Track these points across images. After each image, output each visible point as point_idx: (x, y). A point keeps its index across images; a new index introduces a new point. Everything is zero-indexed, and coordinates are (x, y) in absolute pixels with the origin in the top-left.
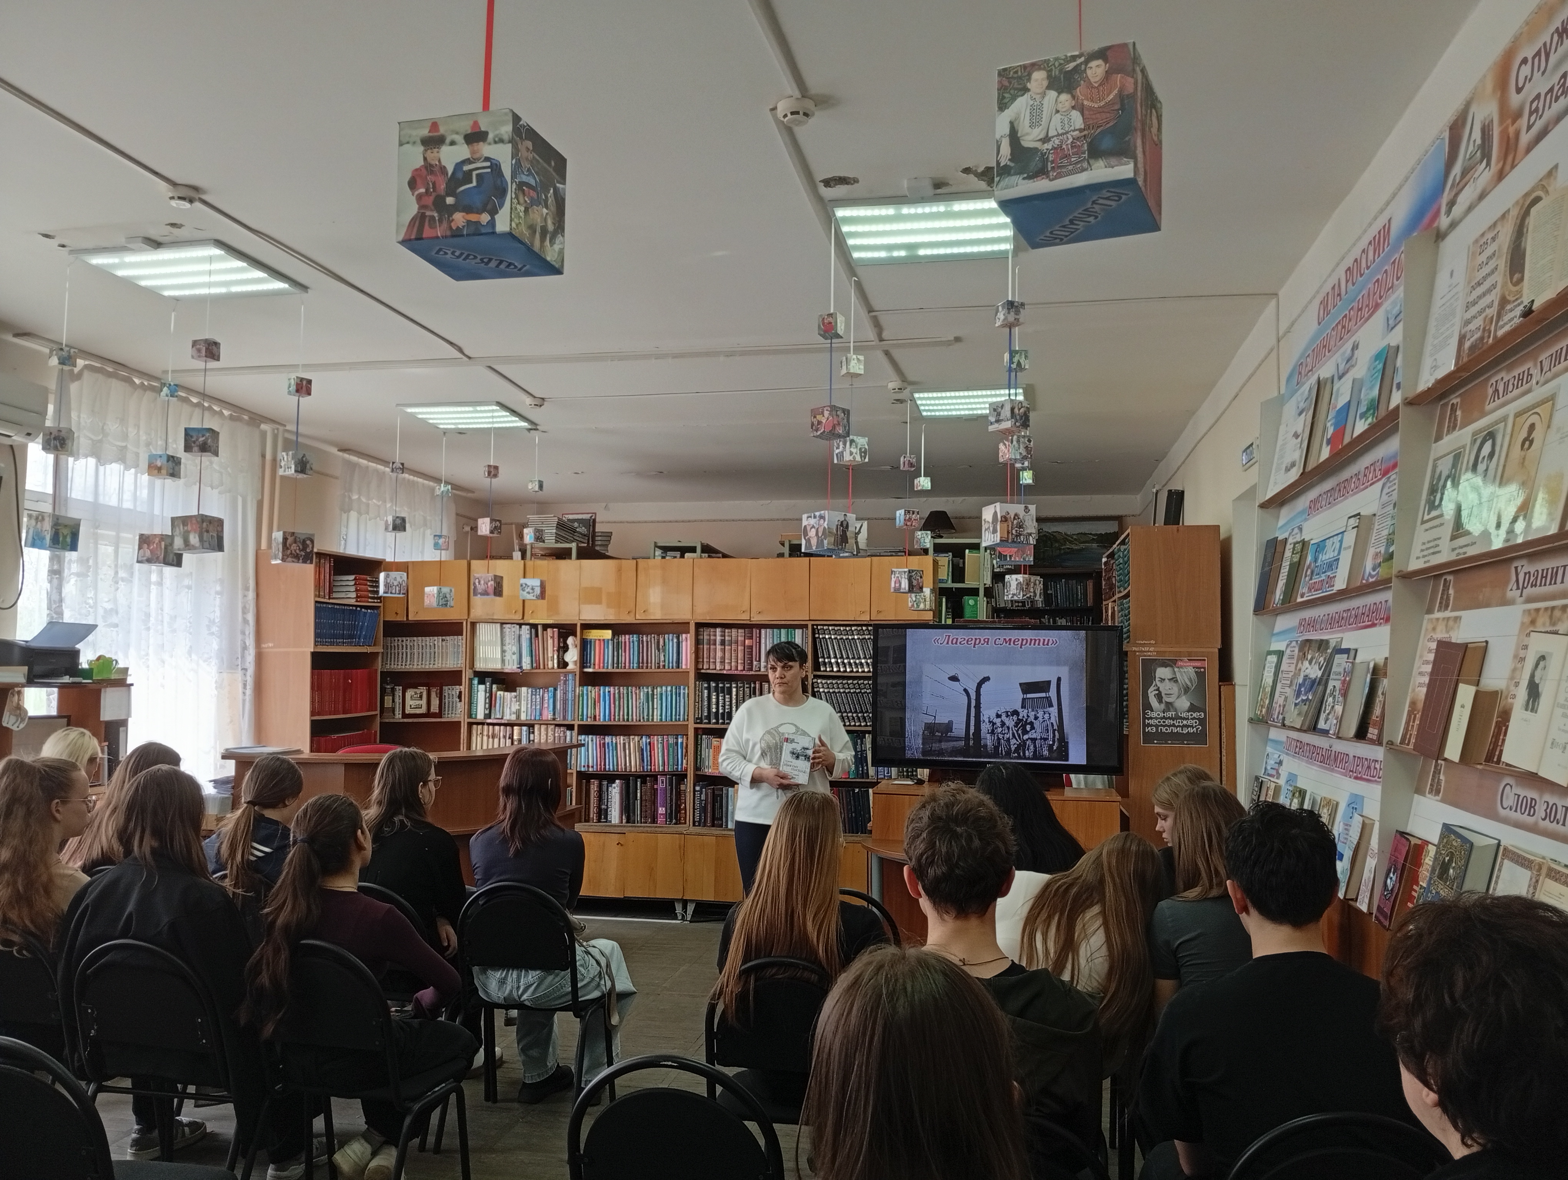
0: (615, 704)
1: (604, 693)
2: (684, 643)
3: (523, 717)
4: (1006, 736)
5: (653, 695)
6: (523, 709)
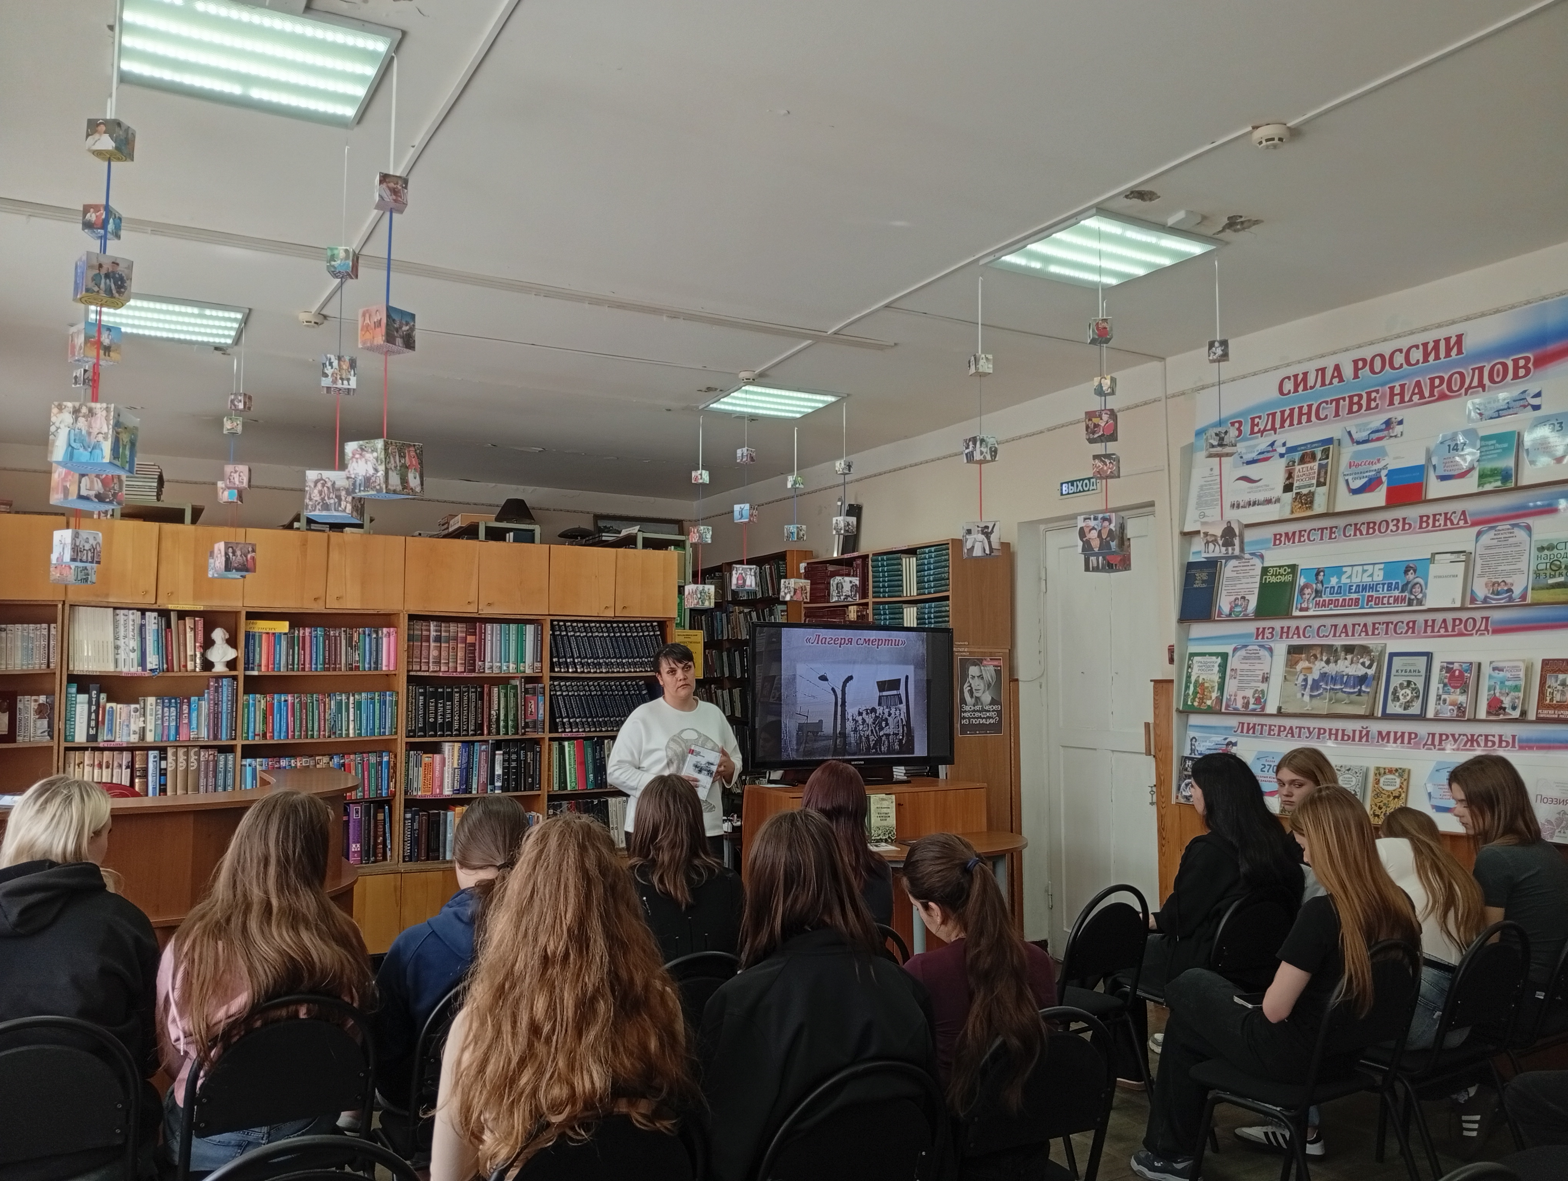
0: (293, 715)
1: (279, 702)
2: (385, 640)
3: (150, 738)
4: (867, 733)
5: (348, 704)
6: (150, 726)
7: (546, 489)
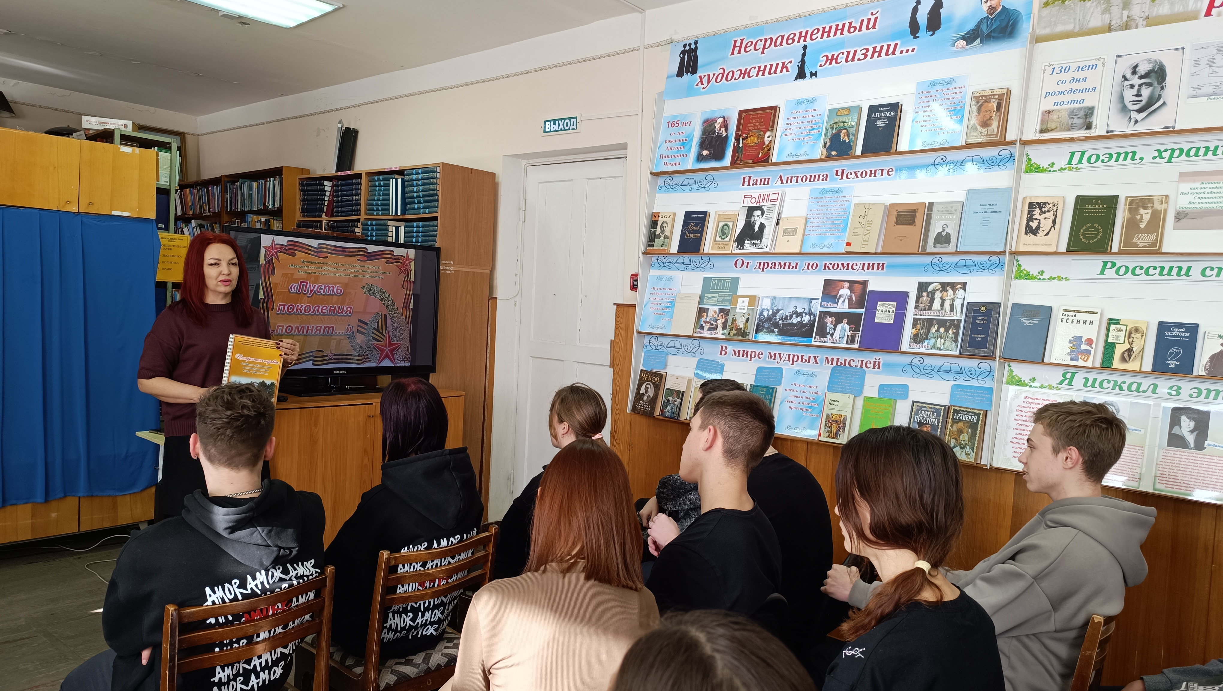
7: (30, 84)
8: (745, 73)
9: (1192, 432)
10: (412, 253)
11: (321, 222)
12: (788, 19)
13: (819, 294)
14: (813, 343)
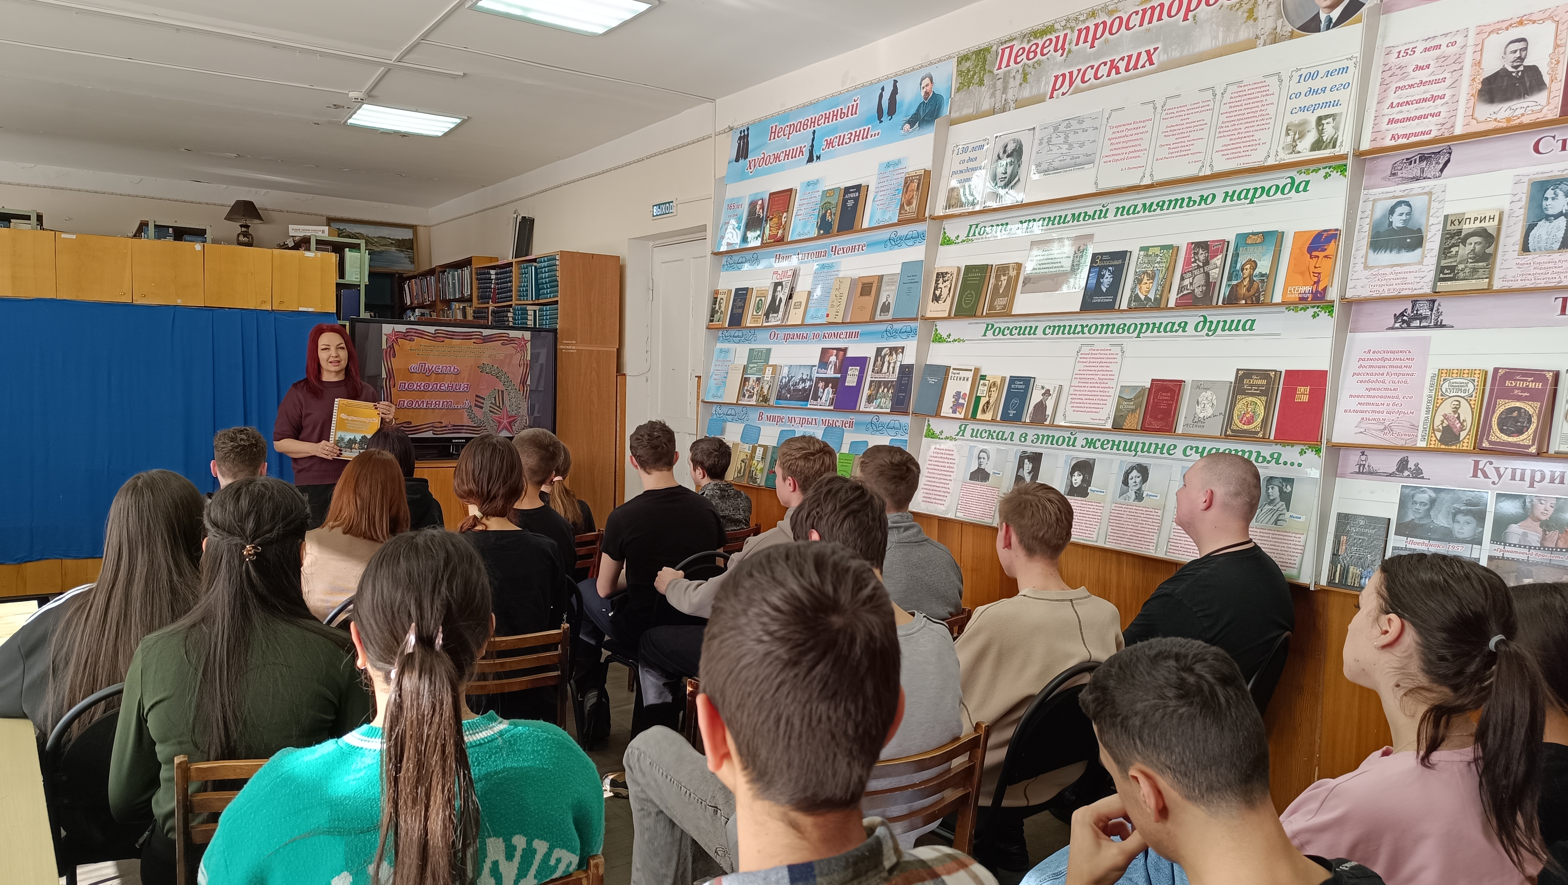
7: (278, 192)
8: (777, 158)
9: (1029, 473)
10: (527, 335)
11: (488, 308)
12: (804, 106)
13: (816, 362)
14: (809, 406)
